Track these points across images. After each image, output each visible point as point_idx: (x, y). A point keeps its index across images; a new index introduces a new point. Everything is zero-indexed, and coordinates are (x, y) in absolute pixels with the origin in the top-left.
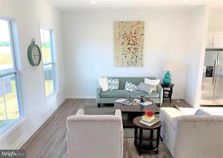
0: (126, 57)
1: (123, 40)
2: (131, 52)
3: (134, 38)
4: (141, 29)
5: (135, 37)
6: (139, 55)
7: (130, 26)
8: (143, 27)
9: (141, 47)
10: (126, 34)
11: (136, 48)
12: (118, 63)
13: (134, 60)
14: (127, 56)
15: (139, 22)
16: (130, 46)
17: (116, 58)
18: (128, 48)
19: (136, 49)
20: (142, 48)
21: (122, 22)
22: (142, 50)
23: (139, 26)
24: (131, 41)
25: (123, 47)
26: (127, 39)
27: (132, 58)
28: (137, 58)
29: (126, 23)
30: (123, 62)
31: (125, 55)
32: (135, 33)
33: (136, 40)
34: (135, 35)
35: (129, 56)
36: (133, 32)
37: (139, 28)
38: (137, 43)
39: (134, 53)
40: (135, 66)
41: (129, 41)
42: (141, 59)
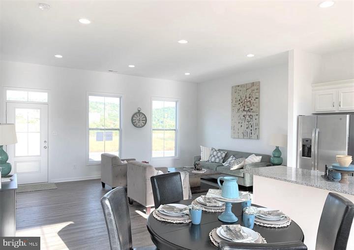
0: (241, 126)
1: (238, 106)
2: (246, 121)
3: (248, 103)
4: (256, 91)
5: (250, 101)
6: (254, 124)
7: (245, 89)
8: (257, 89)
9: (255, 114)
10: (242, 99)
11: (251, 115)
12: (234, 133)
13: (249, 130)
14: (243, 126)
15: (253, 83)
16: (245, 113)
17: (233, 128)
18: (244, 116)
19: (251, 117)
20: (257, 115)
21: (238, 86)
22: (257, 117)
23: (253, 88)
24: (246, 107)
25: (238, 114)
26: (243, 105)
27: (247, 128)
28: (252, 128)
29: (242, 86)
30: (238, 133)
31: (240, 125)
32: (250, 98)
33: (251, 106)
34: (250, 99)
35: (245, 124)
36: (248, 96)
37: (254, 90)
38: (252, 109)
39: (249, 122)
40: (250, 138)
41: (245, 107)
42: (256, 129)
